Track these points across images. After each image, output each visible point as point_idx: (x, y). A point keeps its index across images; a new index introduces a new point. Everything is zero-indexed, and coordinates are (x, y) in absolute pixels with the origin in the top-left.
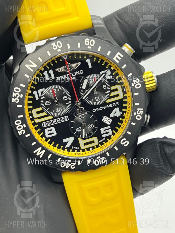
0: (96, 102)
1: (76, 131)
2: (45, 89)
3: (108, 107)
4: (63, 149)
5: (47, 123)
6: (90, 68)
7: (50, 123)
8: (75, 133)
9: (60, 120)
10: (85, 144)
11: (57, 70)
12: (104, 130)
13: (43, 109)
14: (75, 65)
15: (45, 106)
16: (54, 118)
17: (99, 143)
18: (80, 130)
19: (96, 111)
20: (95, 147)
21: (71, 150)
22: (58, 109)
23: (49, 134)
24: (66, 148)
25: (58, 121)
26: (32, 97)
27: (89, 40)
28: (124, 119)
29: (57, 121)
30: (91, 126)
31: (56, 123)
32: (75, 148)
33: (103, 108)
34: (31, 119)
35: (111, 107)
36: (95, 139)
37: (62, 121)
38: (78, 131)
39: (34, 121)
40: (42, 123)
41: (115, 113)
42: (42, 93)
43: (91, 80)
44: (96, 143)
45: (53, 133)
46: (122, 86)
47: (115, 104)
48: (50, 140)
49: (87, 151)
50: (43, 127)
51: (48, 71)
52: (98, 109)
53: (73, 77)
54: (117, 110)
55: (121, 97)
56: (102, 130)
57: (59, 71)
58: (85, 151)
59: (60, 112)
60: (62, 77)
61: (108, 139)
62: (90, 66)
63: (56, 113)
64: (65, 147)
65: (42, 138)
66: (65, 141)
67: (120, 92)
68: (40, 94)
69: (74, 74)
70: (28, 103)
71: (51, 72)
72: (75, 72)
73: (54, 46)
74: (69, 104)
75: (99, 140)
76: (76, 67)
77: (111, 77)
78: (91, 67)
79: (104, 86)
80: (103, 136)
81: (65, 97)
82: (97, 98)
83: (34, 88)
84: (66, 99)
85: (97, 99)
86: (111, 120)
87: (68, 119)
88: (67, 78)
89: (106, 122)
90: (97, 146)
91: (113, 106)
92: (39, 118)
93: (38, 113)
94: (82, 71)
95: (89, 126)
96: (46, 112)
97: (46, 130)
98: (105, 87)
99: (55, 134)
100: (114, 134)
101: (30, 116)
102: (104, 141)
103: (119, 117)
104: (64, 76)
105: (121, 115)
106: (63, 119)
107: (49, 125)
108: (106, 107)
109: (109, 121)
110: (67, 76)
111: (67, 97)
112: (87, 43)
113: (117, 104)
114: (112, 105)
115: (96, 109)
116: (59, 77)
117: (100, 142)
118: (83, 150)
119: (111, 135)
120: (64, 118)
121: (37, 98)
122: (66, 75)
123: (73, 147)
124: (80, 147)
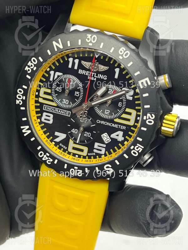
0: (105, 114)
1: (72, 131)
2: (63, 74)
3: (113, 125)
4: (51, 141)
5: (48, 108)
6: (115, 78)
7: (51, 109)
8: (70, 132)
9: (62, 111)
10: (74, 148)
11: (83, 63)
12: (98, 146)
13: (51, 92)
14: (102, 68)
15: (55, 90)
16: (58, 107)
17: (87, 155)
18: (76, 132)
19: (100, 123)
20: (82, 156)
21: (58, 146)
22: (65, 101)
23: (45, 119)
24: (54, 142)
25: (60, 111)
26: (47, 75)
27: (125, 50)
28: (123, 146)
29: (58, 111)
30: (87, 134)
31: (57, 112)
32: (62, 146)
33: (108, 124)
34: (36, 95)
35: (116, 127)
36: (86, 149)
37: (63, 114)
38: (73, 132)
39: (38, 99)
40: (44, 105)
41: (118, 135)
42: (58, 76)
43: (110, 90)
44: (85, 153)
45: (49, 120)
46: (138, 113)
47: (121, 127)
48: (43, 124)
49: (73, 156)
50: (44, 109)
51: (74, 58)
52: (103, 122)
53: (94, 78)
54: (121, 133)
55: (131, 123)
56: (96, 145)
57: (84, 65)
58: (70, 155)
59: (66, 104)
60: (84, 72)
61: (97, 156)
62: (116, 76)
63: (62, 103)
64: (54, 140)
65: (38, 119)
66: (57, 134)
67: (132, 118)
68: (56, 77)
69: (97, 75)
70: (41, 79)
71: (77, 61)
72: (99, 74)
73: (89, 38)
74: (78, 101)
75: (88, 152)
76: (101, 70)
77: (131, 98)
78: (117, 78)
79: (120, 103)
80: (95, 151)
81: (77, 93)
82: (107, 110)
83: (54, 68)
84: (78, 95)
85: (106, 112)
86: (110, 140)
87: (69, 115)
88: (88, 75)
89: (104, 140)
90: (84, 157)
91: (119, 128)
92: (44, 99)
93: (45, 93)
94: (106, 76)
95: (86, 133)
96: (53, 97)
97: (45, 114)
98: (120, 105)
99: (51, 122)
100: (105, 155)
101: (36, 92)
102: (93, 156)
103: (119, 142)
104: (87, 72)
105: (122, 141)
106: (65, 113)
107: (50, 110)
108: (111, 125)
109: (108, 140)
110: (89, 74)
111: (80, 94)
112: (121, 52)
113: (124, 128)
114: (119, 126)
115: (101, 121)
116: (82, 70)
117: (89, 154)
118: (69, 153)
119: (103, 155)
120: (67, 112)
121: (51, 79)
122: (89, 72)
123: (61, 144)
124: (67, 148)
